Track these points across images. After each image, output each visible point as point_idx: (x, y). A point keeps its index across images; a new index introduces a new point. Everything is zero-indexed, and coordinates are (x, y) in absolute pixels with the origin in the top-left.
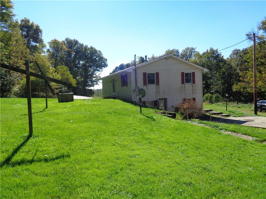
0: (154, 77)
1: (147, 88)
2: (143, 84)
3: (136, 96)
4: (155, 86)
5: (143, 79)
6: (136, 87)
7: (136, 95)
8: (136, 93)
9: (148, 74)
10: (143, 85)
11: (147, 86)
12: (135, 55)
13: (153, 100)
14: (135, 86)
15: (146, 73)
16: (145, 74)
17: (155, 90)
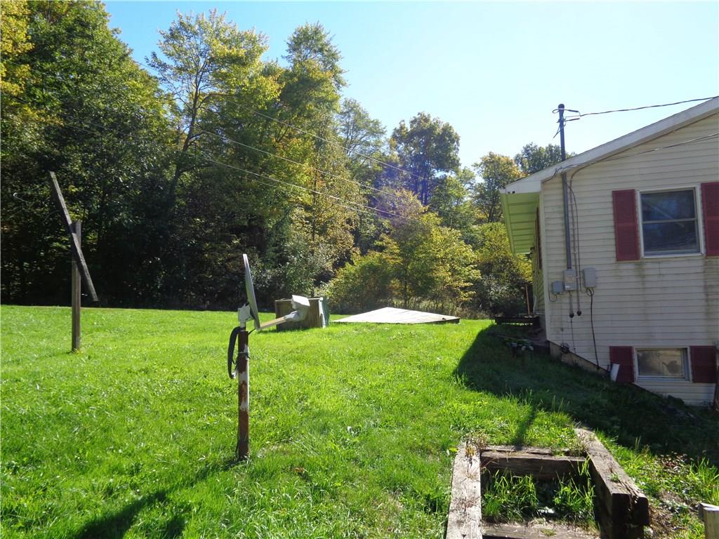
0: (693, 213)
1: (643, 276)
2: (614, 255)
3: (572, 316)
4: (701, 263)
5: (612, 223)
6: (569, 267)
7: (571, 309)
8: (568, 301)
9: (643, 195)
10: (614, 261)
11: (640, 264)
12: (562, 106)
13: (687, 344)
14: (564, 264)
15: (630, 194)
16: (623, 201)
17: (702, 284)
